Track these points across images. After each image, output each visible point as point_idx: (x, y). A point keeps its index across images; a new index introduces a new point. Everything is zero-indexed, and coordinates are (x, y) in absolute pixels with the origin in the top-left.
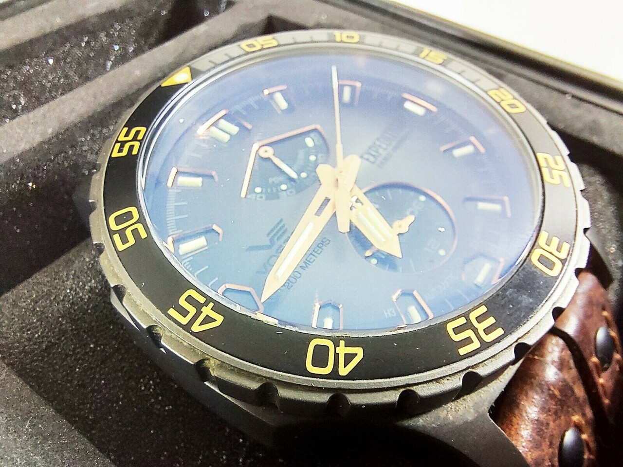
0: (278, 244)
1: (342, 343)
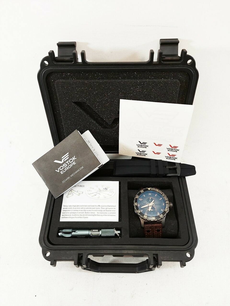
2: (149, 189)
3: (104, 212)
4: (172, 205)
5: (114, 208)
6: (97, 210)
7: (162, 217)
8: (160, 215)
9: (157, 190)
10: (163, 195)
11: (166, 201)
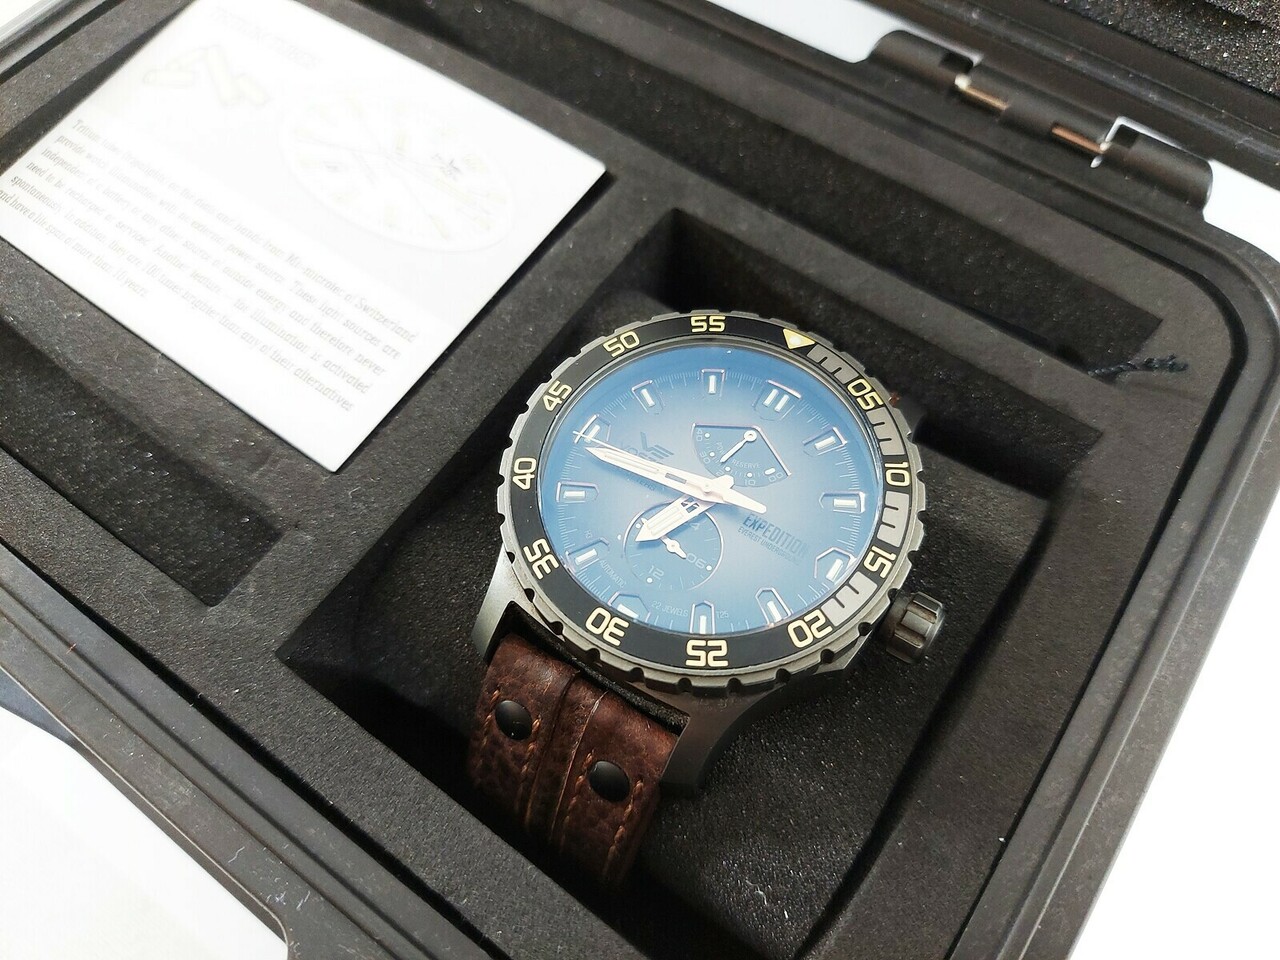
0: (649, 454)
1: (533, 476)
2: (795, 339)
4: (929, 626)
5: (387, 349)
6: (250, 285)
7: (707, 667)
8: (702, 643)
9: (873, 390)
10: (889, 473)
11: (874, 548)
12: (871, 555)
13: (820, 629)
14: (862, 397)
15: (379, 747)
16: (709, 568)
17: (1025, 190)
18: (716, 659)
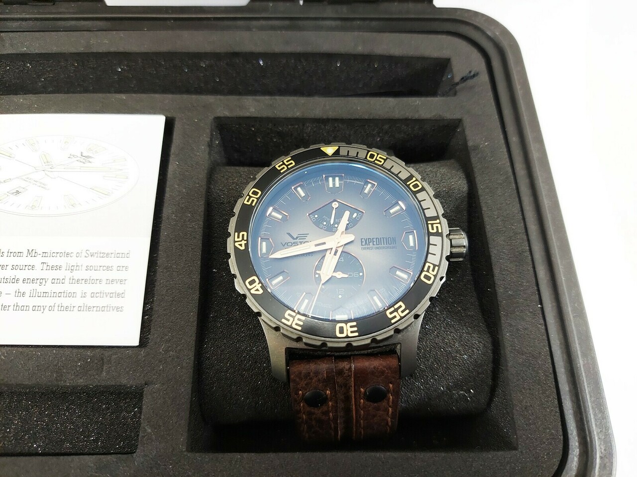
1: (260, 285)
2: (330, 150)
3: (58, 288)
4: (462, 240)
5: (119, 268)
6: (16, 280)
7: (402, 318)
8: (392, 309)
9: (378, 154)
10: (411, 186)
11: (429, 222)
12: (430, 226)
13: (433, 270)
14: (376, 159)
15: (271, 455)
16: (361, 274)
17: (360, 29)
18: (403, 312)
